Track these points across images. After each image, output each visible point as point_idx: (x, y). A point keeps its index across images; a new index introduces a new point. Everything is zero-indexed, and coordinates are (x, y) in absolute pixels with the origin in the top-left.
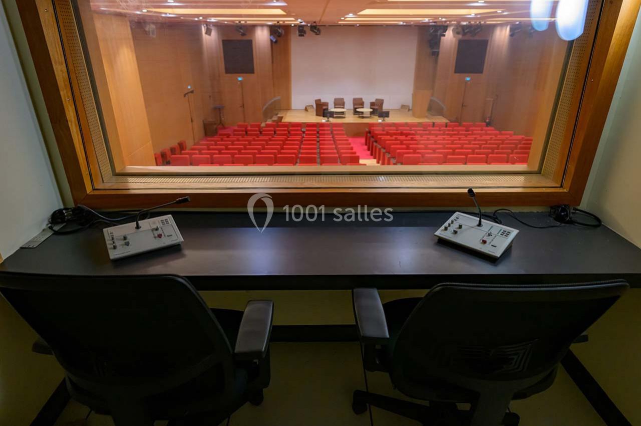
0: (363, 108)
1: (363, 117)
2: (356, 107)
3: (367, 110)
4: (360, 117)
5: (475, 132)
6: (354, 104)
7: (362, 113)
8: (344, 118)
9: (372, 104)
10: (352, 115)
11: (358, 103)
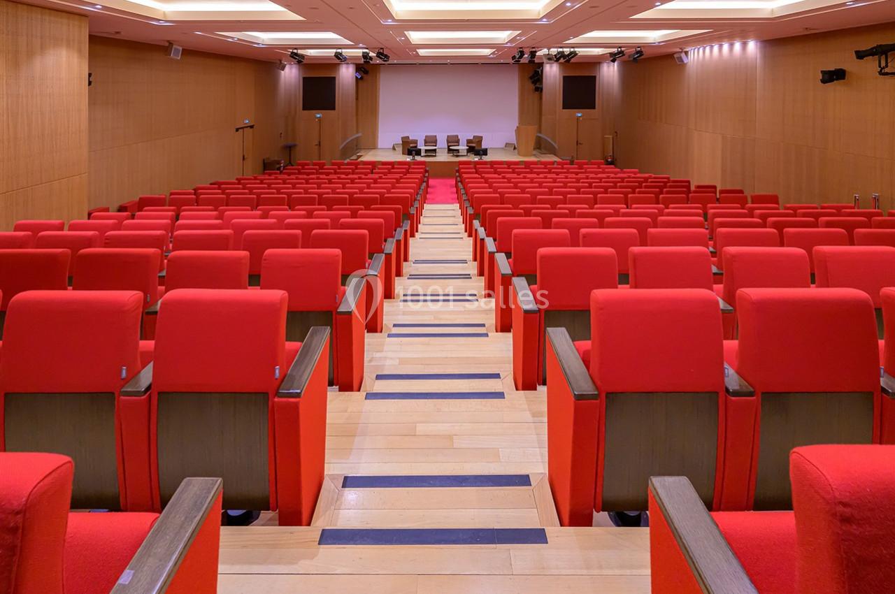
0: (458, 145)
1: (457, 156)
2: (450, 144)
3: (463, 147)
4: (453, 156)
5: (606, 170)
6: (448, 142)
7: (458, 151)
8: (435, 156)
9: (469, 141)
10: (447, 154)
11: (453, 140)
